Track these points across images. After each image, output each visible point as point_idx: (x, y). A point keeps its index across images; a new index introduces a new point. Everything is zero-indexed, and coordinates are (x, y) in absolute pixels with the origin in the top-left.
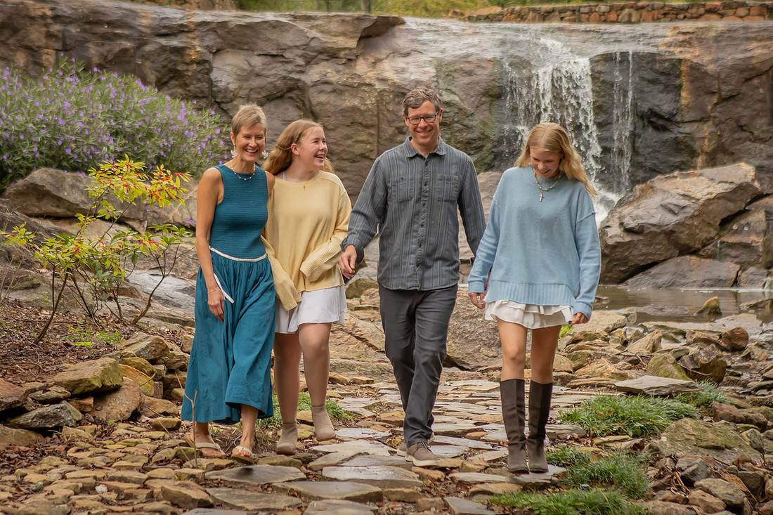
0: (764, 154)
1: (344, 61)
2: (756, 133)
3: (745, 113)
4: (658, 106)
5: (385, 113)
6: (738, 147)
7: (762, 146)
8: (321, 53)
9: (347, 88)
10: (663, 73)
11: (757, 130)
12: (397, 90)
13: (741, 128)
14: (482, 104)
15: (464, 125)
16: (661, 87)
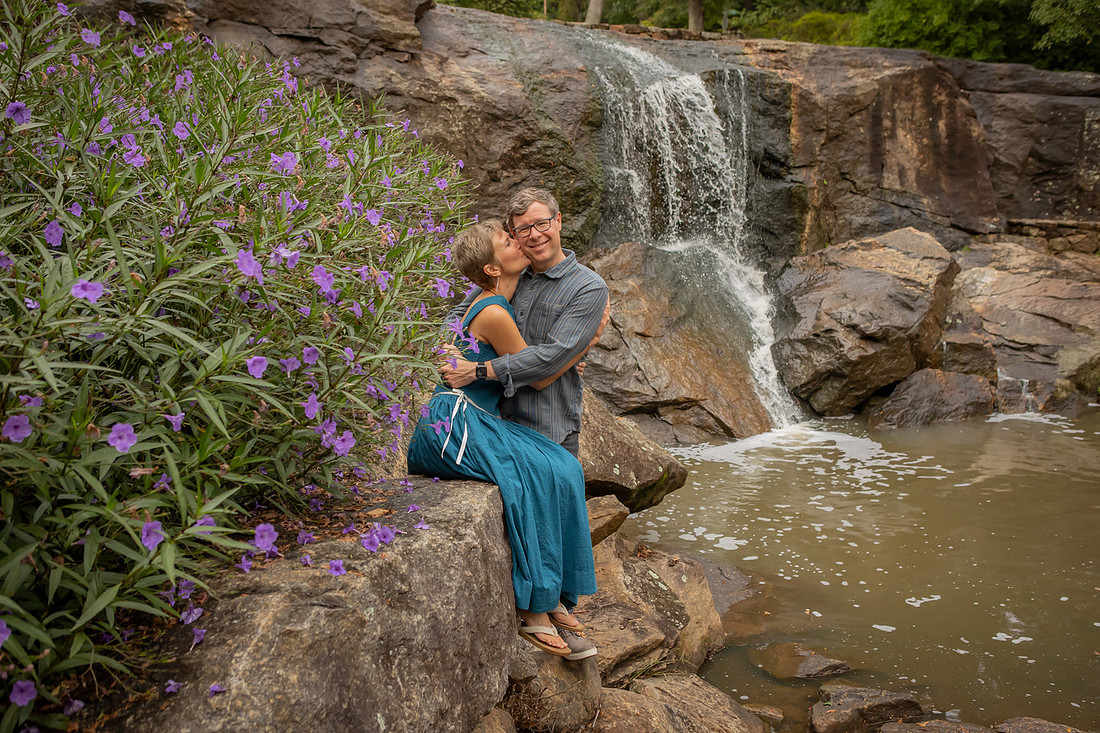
0: (866, 210)
1: (406, 57)
2: (859, 183)
3: (847, 158)
4: (772, 145)
5: (474, 146)
6: (840, 200)
7: (864, 199)
8: (373, 41)
9: (422, 103)
10: (774, 103)
11: (858, 179)
12: (486, 110)
13: (843, 176)
14: (582, 136)
15: (571, 168)
16: (771, 120)
